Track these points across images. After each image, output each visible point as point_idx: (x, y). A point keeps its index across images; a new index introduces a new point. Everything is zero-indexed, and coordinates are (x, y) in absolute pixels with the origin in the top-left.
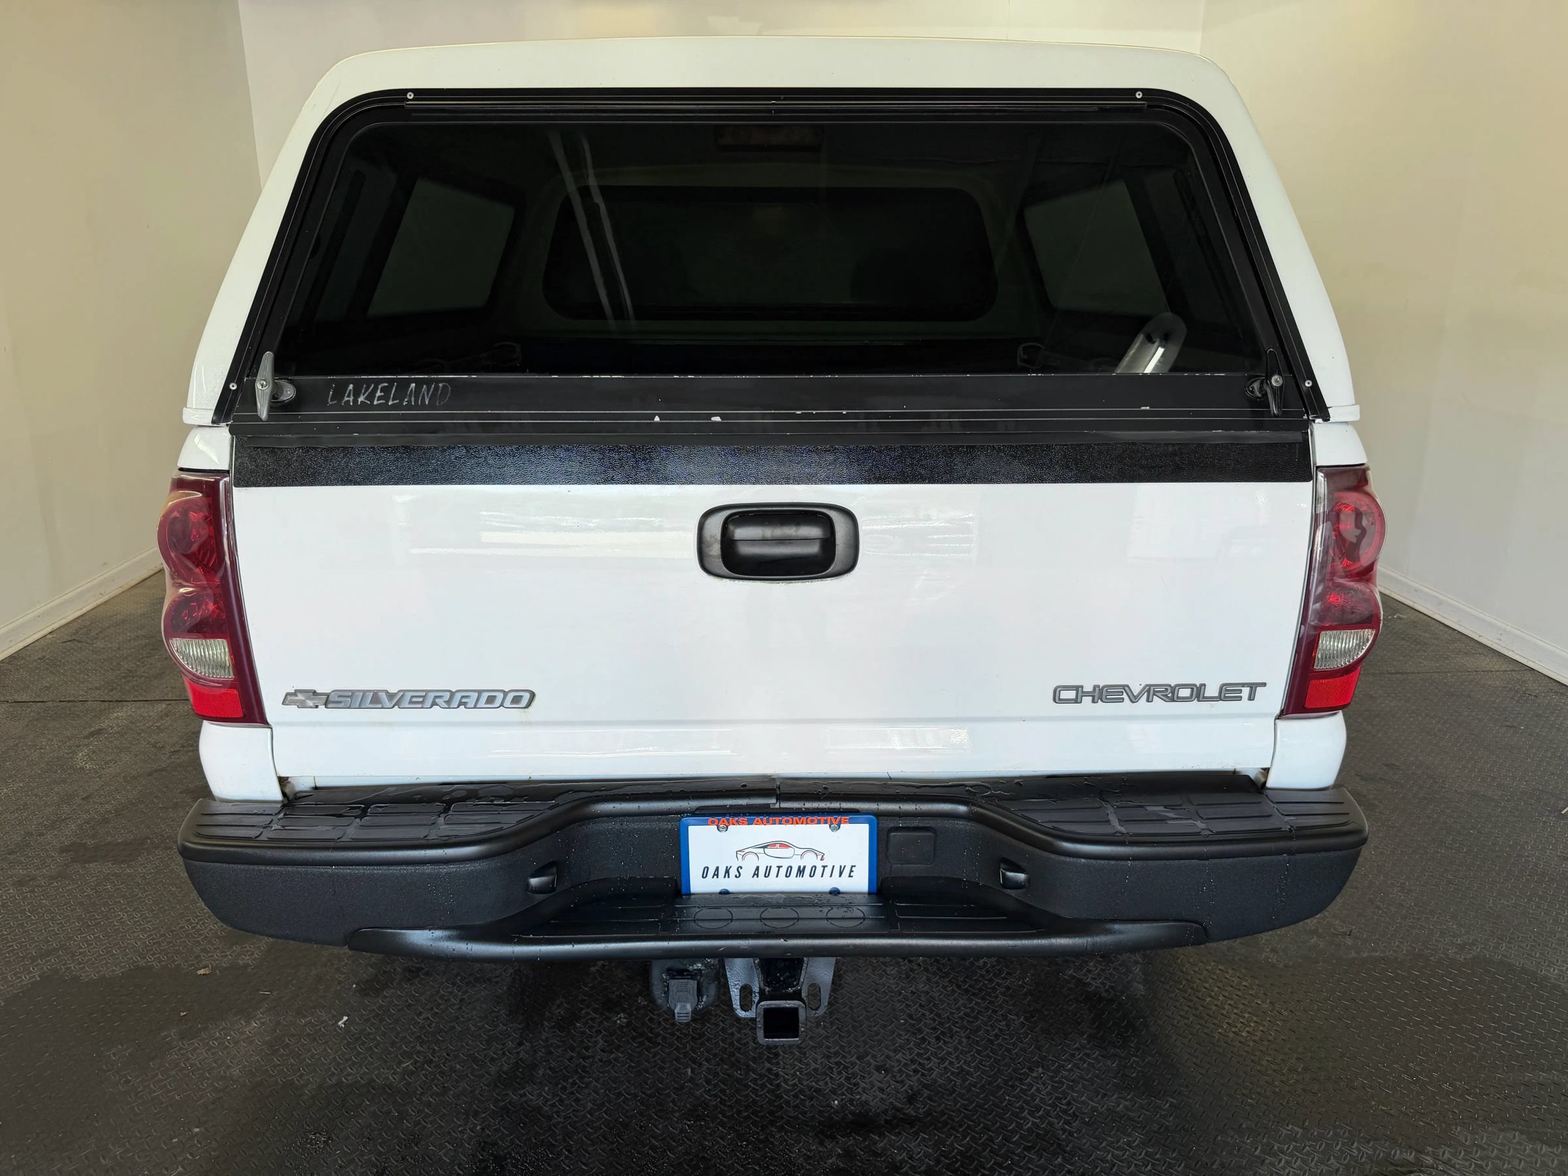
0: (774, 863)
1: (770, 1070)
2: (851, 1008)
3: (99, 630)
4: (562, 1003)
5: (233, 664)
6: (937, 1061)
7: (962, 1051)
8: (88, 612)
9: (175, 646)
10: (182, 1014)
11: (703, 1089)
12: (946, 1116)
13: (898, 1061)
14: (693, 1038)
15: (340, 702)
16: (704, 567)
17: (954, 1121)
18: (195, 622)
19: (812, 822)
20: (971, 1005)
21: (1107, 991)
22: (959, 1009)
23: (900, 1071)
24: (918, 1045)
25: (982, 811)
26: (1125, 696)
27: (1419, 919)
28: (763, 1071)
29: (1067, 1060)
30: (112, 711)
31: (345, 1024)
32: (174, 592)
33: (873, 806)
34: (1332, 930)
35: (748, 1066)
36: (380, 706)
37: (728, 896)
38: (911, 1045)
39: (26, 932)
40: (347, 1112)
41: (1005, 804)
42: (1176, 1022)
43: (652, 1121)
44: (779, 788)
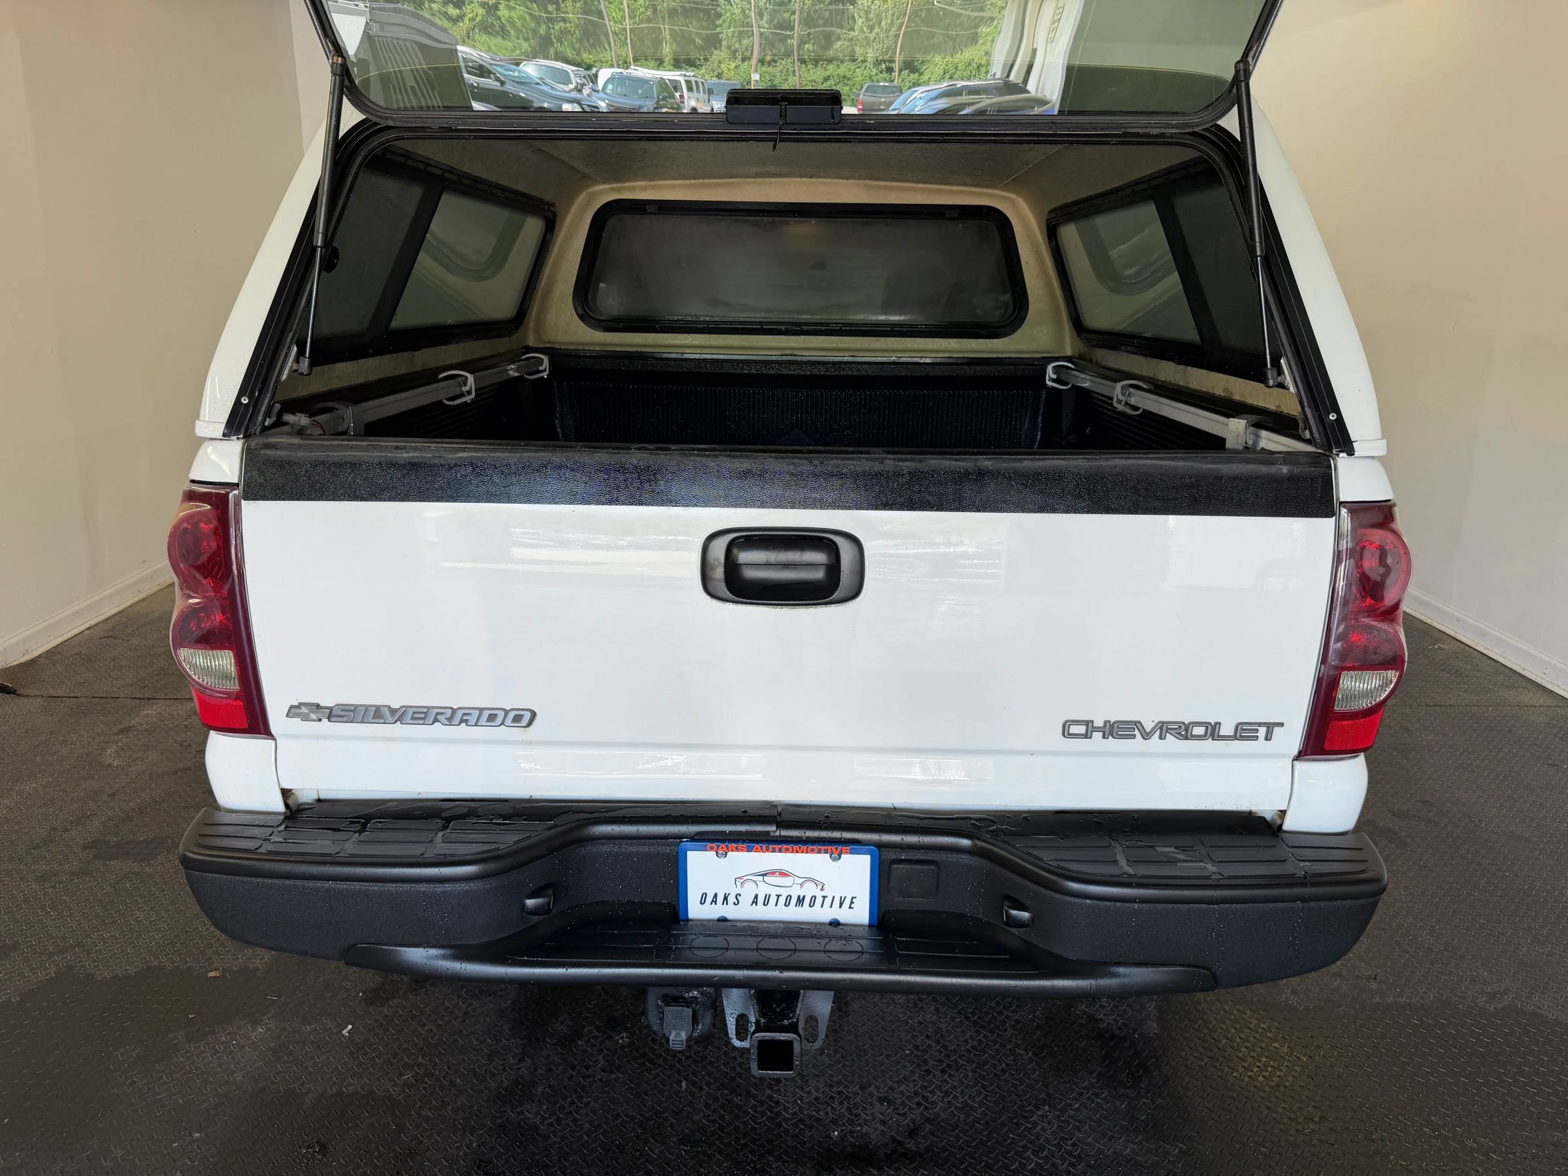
0: (773, 892)
1: (770, 1098)
2: (857, 1036)
3: (136, 627)
4: (565, 1020)
5: (238, 675)
6: (942, 1095)
7: (967, 1085)
8: (127, 608)
9: (182, 655)
10: (191, 1016)
11: (702, 1114)
12: (947, 1152)
13: (902, 1093)
14: (695, 1061)
15: (343, 716)
16: (706, 589)
17: (955, 1158)
18: (201, 633)
19: (812, 851)
20: (979, 1038)
21: (1119, 1028)
22: (966, 1041)
23: (903, 1103)
24: (922, 1077)
25: (987, 845)
26: (1137, 732)
27: (1448, 964)
28: (764, 1098)
29: (1074, 1099)
30: (142, 708)
31: (349, 1033)
32: (182, 602)
33: (874, 837)
34: (1357, 973)
35: (749, 1092)
36: (383, 721)
37: (726, 923)
38: (916, 1077)
39: (44, 927)
40: (345, 1123)
41: (1009, 839)
42: (1189, 1063)
43: (649, 1145)
44: (780, 815)
